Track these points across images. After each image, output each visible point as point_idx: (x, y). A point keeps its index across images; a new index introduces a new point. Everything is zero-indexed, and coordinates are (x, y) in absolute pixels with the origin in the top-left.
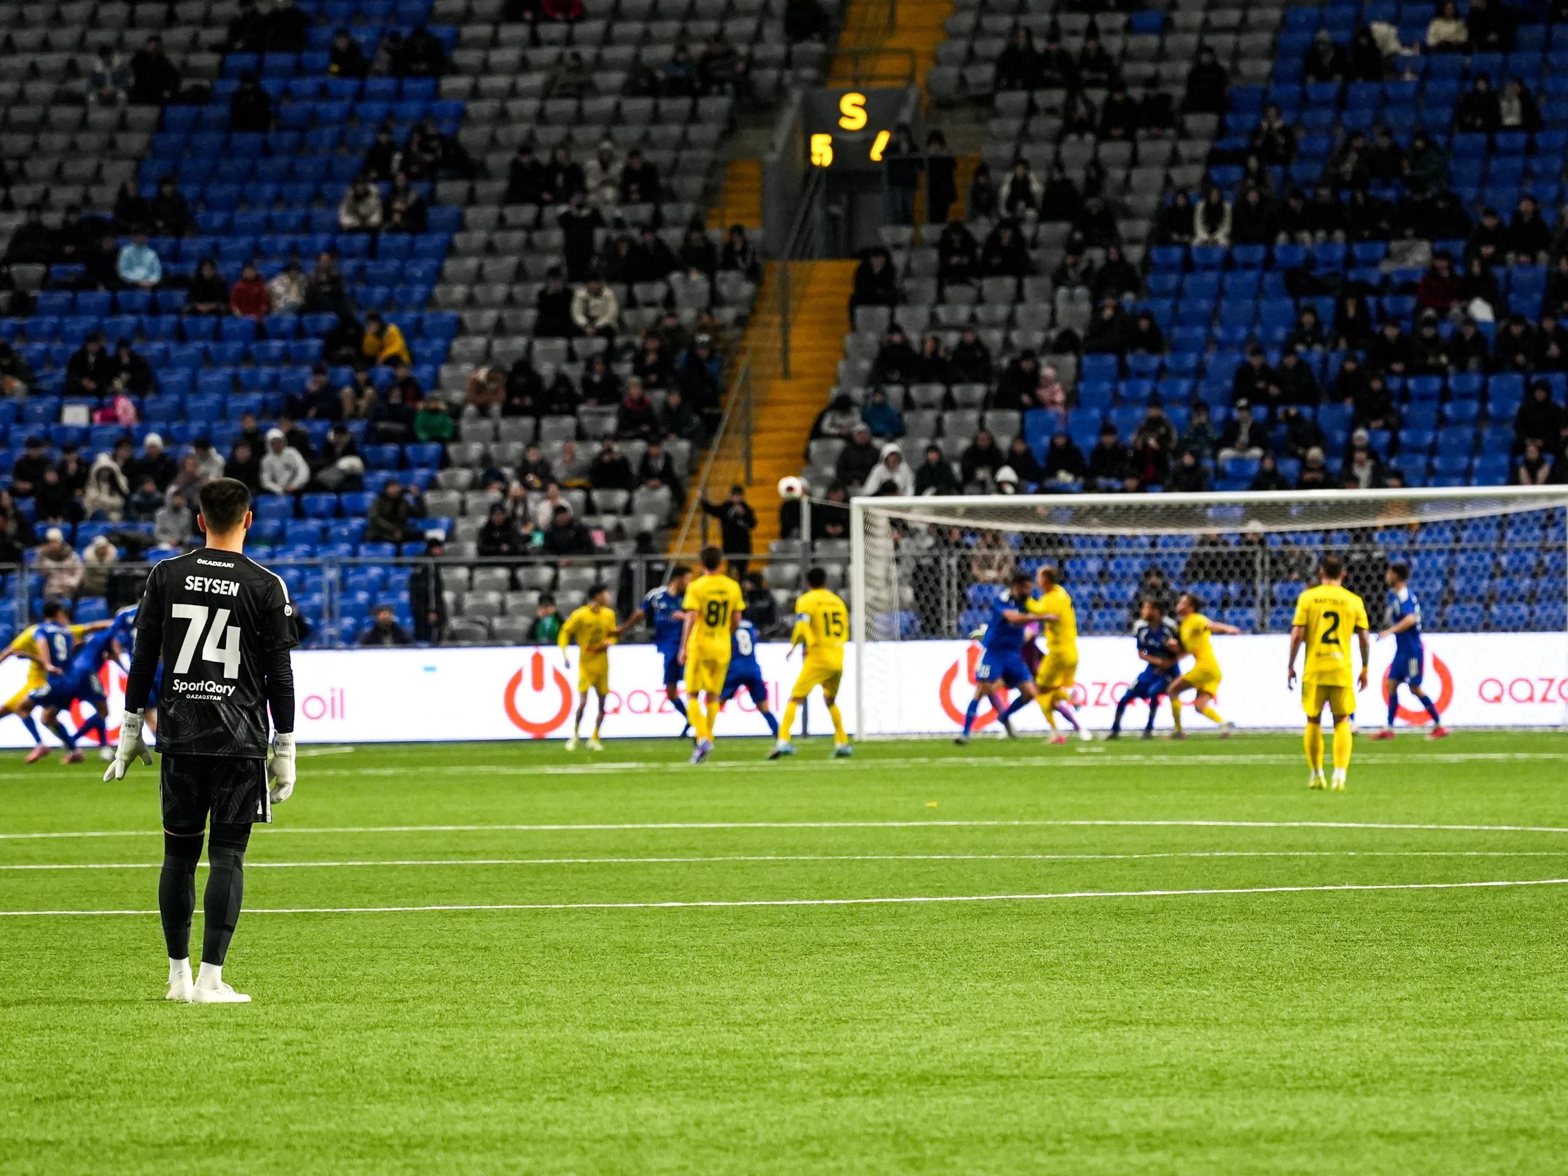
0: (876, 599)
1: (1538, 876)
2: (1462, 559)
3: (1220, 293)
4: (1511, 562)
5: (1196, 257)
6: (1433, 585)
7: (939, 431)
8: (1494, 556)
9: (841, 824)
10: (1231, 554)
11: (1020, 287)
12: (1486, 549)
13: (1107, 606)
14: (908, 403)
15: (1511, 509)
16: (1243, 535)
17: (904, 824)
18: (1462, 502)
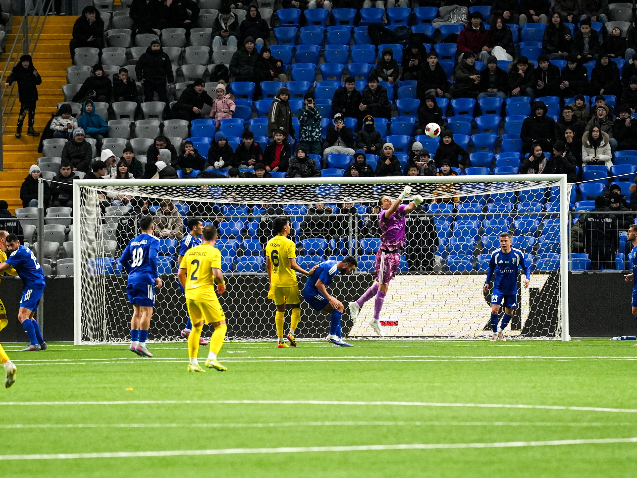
0: (88, 248)
1: (545, 439)
2: (487, 223)
3: (324, 41)
4: (522, 225)
5: (308, 16)
6: (468, 241)
7: (132, 134)
8: (510, 220)
9: (67, 403)
10: (332, 218)
11: (188, 35)
12: (505, 216)
13: (248, 253)
14: (111, 114)
15: (522, 189)
16: (340, 205)
17: (111, 403)
18: (488, 184)
